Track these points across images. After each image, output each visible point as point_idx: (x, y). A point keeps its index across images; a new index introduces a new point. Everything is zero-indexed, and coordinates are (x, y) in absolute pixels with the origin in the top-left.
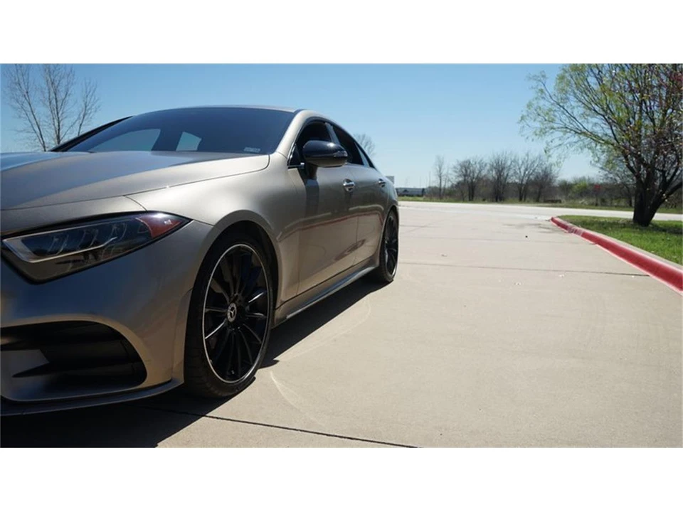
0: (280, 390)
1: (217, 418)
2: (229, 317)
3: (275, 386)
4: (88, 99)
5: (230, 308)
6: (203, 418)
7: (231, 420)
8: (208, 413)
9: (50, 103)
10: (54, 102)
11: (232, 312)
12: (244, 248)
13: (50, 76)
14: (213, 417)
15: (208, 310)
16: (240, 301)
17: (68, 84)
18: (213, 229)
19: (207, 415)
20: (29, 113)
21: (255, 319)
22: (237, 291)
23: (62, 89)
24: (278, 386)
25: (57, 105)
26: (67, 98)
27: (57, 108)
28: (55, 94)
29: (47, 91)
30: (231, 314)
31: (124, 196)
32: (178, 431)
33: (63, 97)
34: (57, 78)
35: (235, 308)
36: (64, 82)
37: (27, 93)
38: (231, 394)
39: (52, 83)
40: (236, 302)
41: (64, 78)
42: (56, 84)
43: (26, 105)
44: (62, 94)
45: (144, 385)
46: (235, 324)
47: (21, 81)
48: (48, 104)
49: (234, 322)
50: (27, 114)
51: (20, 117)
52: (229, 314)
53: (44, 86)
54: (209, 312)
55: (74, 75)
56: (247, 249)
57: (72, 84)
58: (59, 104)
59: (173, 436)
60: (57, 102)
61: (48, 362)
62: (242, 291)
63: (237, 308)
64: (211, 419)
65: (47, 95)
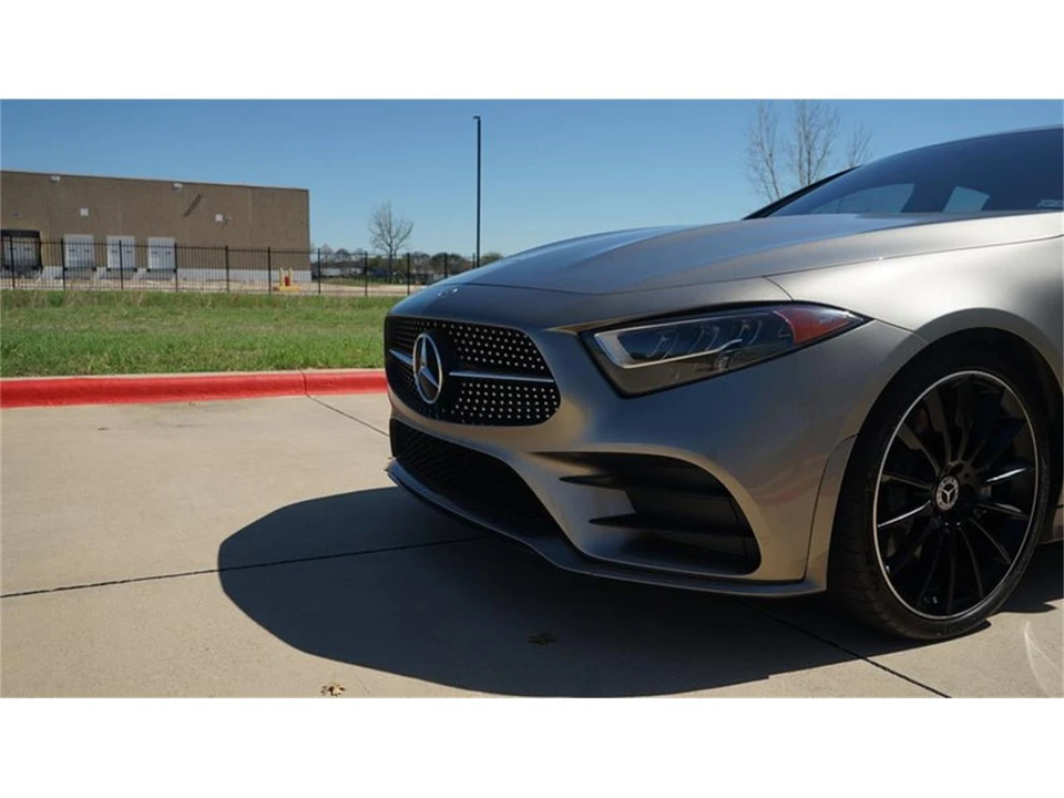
0: (1030, 658)
1: (884, 668)
2: (939, 500)
3: (1025, 648)
4: (857, 156)
5: (943, 484)
6: (861, 661)
7: (908, 679)
8: (871, 656)
9: (800, 167)
10: (806, 166)
11: (948, 494)
12: (984, 379)
13: (804, 127)
14: (877, 665)
15: (887, 478)
16: (967, 476)
17: (830, 135)
18: (911, 337)
19: (869, 659)
20: (771, 186)
21: (1005, 516)
22: (960, 456)
23: (819, 145)
24: (1029, 650)
25: (810, 171)
26: (826, 158)
27: (809, 175)
28: (809, 153)
29: (797, 151)
30: (945, 495)
31: (764, 277)
32: (811, 667)
33: (820, 157)
34: (814, 130)
35: (956, 486)
36: (823, 133)
37: (771, 155)
38: (929, 637)
39: (807, 138)
40: (961, 475)
41: (823, 128)
42: (811, 138)
43: (768, 175)
44: (818, 152)
45: (754, 576)
46: (951, 515)
47: (765, 140)
48: (797, 169)
49: (950, 511)
50: (767, 187)
51: (758, 192)
52: (939, 495)
53: (796, 143)
54: (890, 483)
55: (838, 122)
56: (991, 382)
57: (835, 136)
58: (812, 168)
59: (798, 672)
60: (809, 164)
61: (633, 512)
62: (972, 459)
63: (960, 488)
64: (874, 667)
65: (797, 157)
